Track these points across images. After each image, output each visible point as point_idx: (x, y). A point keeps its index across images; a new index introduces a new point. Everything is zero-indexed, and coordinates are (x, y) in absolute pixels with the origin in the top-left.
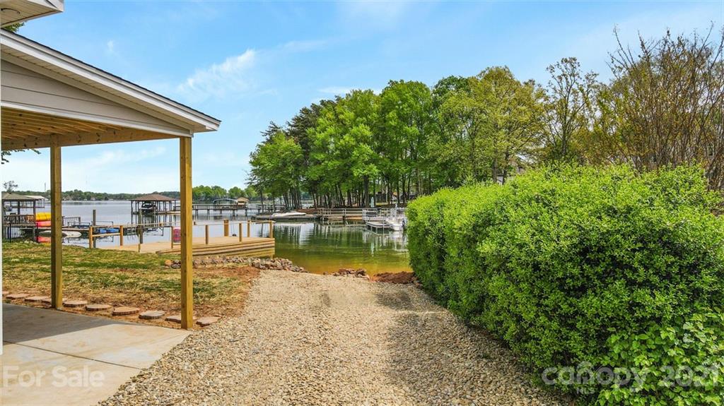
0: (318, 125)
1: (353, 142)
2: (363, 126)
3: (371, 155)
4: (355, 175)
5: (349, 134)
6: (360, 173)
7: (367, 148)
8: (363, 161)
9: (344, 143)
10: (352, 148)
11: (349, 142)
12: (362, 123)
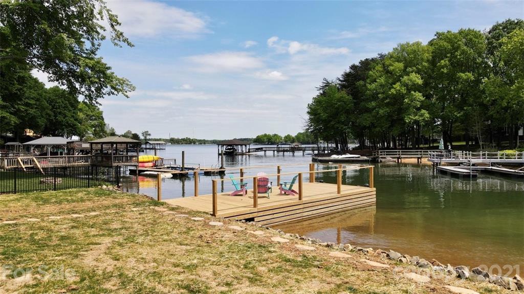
0: (368, 78)
1: (404, 90)
2: (415, 74)
3: (422, 102)
4: (407, 121)
5: (399, 83)
6: (412, 119)
7: (419, 96)
8: (414, 107)
9: (395, 92)
10: (403, 97)
11: (400, 91)
12: (412, 72)
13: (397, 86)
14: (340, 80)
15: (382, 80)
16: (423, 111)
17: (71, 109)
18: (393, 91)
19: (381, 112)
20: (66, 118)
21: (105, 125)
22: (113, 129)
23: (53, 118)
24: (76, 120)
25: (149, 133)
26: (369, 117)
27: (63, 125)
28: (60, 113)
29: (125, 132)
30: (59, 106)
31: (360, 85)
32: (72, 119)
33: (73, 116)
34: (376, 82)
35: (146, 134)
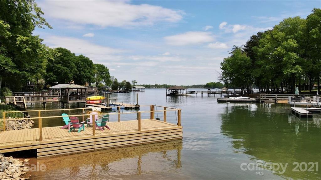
0: (260, 44)
1: (283, 52)
2: (292, 40)
3: (297, 59)
4: (285, 73)
5: (281, 47)
6: (289, 72)
7: (294, 55)
8: (291, 63)
9: (277, 53)
10: (283, 56)
11: (280, 52)
12: (290, 39)
13: (279, 49)
14: (245, 46)
15: (268, 45)
16: (298, 66)
17: (88, 67)
18: (275, 52)
19: (267, 67)
20: (86, 73)
21: (110, 77)
22: (116, 79)
23: (78, 73)
24: (91, 74)
25: (136, 82)
26: (260, 71)
27: (84, 77)
28: (82, 70)
29: (123, 81)
30: (82, 66)
31: (255, 49)
32: (89, 74)
33: (89, 72)
34: (264, 46)
35: (134, 82)
